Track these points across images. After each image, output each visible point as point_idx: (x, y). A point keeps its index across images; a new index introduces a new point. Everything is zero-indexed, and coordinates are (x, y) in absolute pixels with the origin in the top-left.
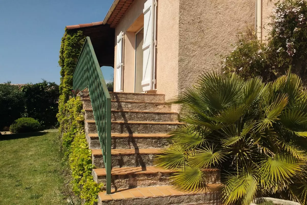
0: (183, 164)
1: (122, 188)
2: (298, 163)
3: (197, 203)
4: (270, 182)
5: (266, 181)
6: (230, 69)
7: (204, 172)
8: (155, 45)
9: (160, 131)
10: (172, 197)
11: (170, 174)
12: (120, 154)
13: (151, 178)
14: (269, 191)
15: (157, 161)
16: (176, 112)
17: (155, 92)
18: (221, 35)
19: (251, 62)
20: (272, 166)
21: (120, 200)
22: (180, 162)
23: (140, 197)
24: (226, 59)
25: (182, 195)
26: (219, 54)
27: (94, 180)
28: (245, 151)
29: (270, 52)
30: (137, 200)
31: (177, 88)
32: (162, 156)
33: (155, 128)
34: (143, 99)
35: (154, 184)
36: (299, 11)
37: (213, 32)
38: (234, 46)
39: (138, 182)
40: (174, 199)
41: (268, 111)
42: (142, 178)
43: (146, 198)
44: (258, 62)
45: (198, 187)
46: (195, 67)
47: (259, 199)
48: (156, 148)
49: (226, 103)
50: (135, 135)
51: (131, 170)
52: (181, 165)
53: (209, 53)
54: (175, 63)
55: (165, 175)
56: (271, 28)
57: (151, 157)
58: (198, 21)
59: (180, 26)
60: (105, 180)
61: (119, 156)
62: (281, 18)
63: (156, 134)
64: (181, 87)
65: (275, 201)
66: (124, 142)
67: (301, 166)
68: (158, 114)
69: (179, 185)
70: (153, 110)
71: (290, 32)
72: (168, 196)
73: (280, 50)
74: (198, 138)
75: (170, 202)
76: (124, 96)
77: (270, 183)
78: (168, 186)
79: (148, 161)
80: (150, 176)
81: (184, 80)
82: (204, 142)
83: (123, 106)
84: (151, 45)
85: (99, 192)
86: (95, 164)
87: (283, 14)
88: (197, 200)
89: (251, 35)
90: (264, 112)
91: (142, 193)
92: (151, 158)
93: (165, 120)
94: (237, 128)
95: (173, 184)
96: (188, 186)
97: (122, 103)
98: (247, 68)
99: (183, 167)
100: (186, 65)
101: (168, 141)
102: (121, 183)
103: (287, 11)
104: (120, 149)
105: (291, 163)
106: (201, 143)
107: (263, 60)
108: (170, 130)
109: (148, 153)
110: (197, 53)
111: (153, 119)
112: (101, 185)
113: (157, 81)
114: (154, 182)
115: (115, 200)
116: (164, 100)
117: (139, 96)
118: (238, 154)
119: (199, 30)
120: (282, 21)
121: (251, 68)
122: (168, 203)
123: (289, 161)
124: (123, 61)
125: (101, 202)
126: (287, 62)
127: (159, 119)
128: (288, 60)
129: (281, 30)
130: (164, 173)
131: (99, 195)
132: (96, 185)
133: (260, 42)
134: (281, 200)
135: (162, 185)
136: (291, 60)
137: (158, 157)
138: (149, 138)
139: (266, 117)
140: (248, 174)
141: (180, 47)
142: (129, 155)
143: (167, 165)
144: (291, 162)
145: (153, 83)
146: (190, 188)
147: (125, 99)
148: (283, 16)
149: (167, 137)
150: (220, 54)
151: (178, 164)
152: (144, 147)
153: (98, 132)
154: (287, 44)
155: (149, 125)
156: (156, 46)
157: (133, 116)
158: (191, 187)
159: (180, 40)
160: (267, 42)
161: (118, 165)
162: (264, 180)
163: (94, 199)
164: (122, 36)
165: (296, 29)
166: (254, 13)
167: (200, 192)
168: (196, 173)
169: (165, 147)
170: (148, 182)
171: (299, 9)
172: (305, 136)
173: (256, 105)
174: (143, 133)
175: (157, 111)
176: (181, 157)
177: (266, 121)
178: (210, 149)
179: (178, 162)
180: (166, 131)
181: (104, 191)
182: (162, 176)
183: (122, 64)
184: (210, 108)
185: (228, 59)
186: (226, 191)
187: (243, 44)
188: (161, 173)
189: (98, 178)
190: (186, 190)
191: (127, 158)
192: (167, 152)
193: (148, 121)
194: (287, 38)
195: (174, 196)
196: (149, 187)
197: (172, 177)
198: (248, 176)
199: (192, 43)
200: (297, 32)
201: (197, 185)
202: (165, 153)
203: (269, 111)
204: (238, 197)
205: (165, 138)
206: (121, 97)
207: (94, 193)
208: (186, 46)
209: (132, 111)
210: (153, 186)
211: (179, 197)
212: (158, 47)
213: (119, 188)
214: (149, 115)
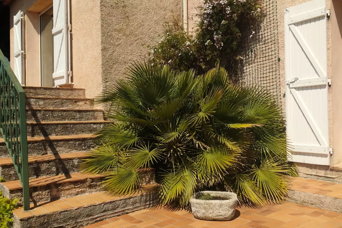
0: (115, 166)
1: (43, 202)
2: (232, 154)
3: (134, 207)
4: (207, 175)
5: (202, 175)
6: (158, 61)
7: (139, 173)
8: (69, 30)
9: (83, 132)
10: (106, 204)
11: (102, 179)
12: (36, 161)
13: (78, 186)
14: (206, 185)
15: (84, 166)
16: (100, 109)
17: (71, 86)
18: (147, 24)
19: (180, 54)
20: (208, 159)
21: (43, 216)
22: (112, 164)
23: (69, 209)
24: (154, 50)
25: (117, 201)
26: (145, 44)
27: (5, 196)
28: (179, 147)
29: (198, 44)
30: (65, 213)
31: (100, 82)
32: (90, 160)
33: (77, 129)
34: (58, 94)
35: (83, 192)
36: (226, 3)
37: (139, 20)
38: (162, 36)
39: (63, 192)
40: (109, 206)
41: (202, 104)
42: (67, 187)
43: (75, 210)
44: (187, 54)
45: (133, 189)
46: (120, 58)
47: (197, 194)
48: (80, 151)
49: (161, 97)
50: (53, 137)
51: (53, 179)
52: (113, 167)
53: (136, 43)
54: (97, 51)
55: (95, 181)
56: (198, 20)
57: (76, 162)
58: (122, 5)
59: (102, 9)
60: (20, 194)
61: (35, 163)
62: (209, 9)
63: (79, 135)
64: (105, 80)
65: (212, 193)
66: (39, 147)
67: (235, 157)
68: (79, 111)
69: (112, 190)
70: (71, 107)
71: (217, 25)
72: (102, 204)
73: (208, 43)
74: (131, 136)
75: (104, 209)
76: (32, 91)
77: (206, 177)
78: (99, 192)
79: (73, 167)
80: (77, 184)
81: (109, 72)
82: (139, 140)
83: (32, 103)
84: (64, 29)
85: (13, 209)
86: (3, 176)
87: (211, 5)
88: (133, 203)
89: (177, 25)
90: (199, 105)
91: (69, 204)
92: (76, 164)
93: (88, 119)
94: (171, 123)
95: (105, 189)
96: (123, 190)
97: (32, 100)
98: (176, 60)
99: (115, 169)
100: (111, 55)
101: (94, 142)
102: (42, 196)
103: (215, 3)
104: (34, 156)
105: (226, 155)
106: (135, 141)
107: (191, 52)
108: (95, 130)
109: (72, 158)
110: (123, 42)
111: (73, 117)
112: (15, 201)
113: (73, 73)
114: (83, 190)
115: (38, 216)
116: (85, 95)
117: (53, 91)
118: (172, 150)
119: (123, 16)
120: (210, 12)
121: (180, 61)
122: (102, 211)
123: (223, 153)
124: (23, 47)
125: (19, 221)
126: (215, 55)
127: (81, 118)
128: (215, 53)
129: (209, 21)
130: (94, 179)
131: (13, 214)
132: (8, 202)
133: (187, 34)
134: (217, 192)
135: (92, 192)
136: (218, 53)
137: (85, 161)
138: (71, 140)
139: (201, 111)
140: (186, 170)
141: (103, 34)
142: (48, 162)
143: (96, 170)
144: (226, 153)
145: (68, 75)
146: (125, 192)
147: (33, 94)
148: (211, 8)
149: (93, 138)
150: (147, 44)
151: (109, 167)
152: (66, 151)
153: (4, 136)
154: (215, 37)
155: (69, 125)
156: (71, 31)
157: (47, 115)
158: (126, 190)
159: (102, 26)
160: (194, 34)
161: (34, 174)
162: (200, 174)
163: (7, 219)
164: (21, 16)
165: (223, 22)
166: (179, 3)
167: (135, 195)
168: (130, 174)
169: (92, 149)
170: (75, 191)
171: (226, 2)
172: (237, 128)
173: (190, 99)
174: (62, 135)
175: (77, 108)
176: (112, 159)
177: (201, 114)
178: (145, 147)
179: (109, 165)
180: (91, 131)
181: (20, 208)
182: (92, 182)
183: (22, 52)
184: (143, 103)
185: (155, 50)
186: (162, 190)
187: (170, 35)
188: (90, 178)
189: (10, 193)
190: (121, 195)
191: (46, 165)
192: (95, 154)
193: (66, 120)
194: (215, 30)
195: (109, 202)
196: (76, 196)
197: (104, 181)
198: (186, 172)
199: (116, 30)
200: (224, 25)
201: (132, 187)
202: (93, 156)
203: (204, 105)
204: (178, 194)
205: (91, 139)
206: (29, 92)
207: (7, 212)
208: (109, 33)
209: (44, 109)
210: (82, 195)
211: (114, 203)
212: (73, 32)
213: (38, 202)
214: (68, 113)
